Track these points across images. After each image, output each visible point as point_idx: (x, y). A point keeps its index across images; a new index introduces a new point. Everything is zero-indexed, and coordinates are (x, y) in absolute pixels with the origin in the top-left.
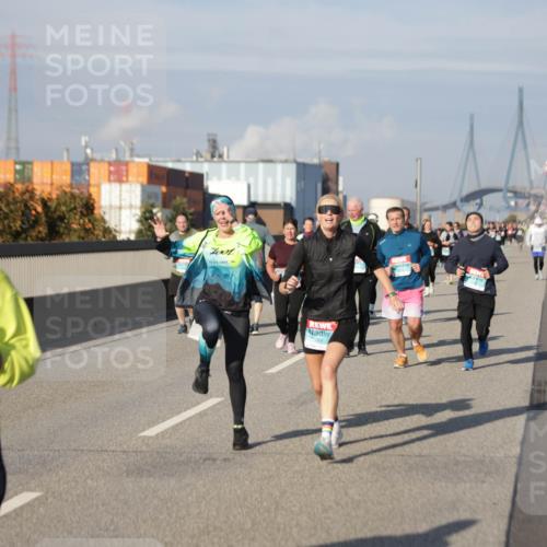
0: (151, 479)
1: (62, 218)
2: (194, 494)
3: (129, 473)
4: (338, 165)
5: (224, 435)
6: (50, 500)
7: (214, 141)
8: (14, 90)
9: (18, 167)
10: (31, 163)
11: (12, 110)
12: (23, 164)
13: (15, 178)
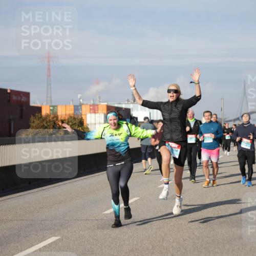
2: (127, 236)
6: (64, 239)
8: (49, 76)
9: (51, 108)
10: (57, 106)
11: (49, 84)
12: (53, 107)
13: (50, 113)
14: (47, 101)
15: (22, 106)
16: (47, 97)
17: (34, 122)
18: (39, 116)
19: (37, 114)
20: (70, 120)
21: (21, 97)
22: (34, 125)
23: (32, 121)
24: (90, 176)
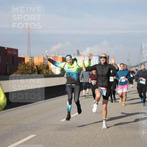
0: (63, 131)
1: (41, 70)
2: (74, 135)
3: (58, 130)
4: (109, 56)
5: (81, 121)
6: (38, 136)
7: (78, 51)
8: (29, 40)
9: (30, 58)
10: (33, 57)
11: (29, 45)
12: (32, 57)
13: (30, 61)
14: (28, 54)
15: (13, 57)
16: (28, 52)
17: (20, 67)
18: (24, 63)
19: (22, 62)
20: (41, 66)
21: (13, 52)
22: (21, 68)
23: (19, 66)
24: (53, 99)
